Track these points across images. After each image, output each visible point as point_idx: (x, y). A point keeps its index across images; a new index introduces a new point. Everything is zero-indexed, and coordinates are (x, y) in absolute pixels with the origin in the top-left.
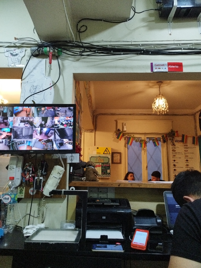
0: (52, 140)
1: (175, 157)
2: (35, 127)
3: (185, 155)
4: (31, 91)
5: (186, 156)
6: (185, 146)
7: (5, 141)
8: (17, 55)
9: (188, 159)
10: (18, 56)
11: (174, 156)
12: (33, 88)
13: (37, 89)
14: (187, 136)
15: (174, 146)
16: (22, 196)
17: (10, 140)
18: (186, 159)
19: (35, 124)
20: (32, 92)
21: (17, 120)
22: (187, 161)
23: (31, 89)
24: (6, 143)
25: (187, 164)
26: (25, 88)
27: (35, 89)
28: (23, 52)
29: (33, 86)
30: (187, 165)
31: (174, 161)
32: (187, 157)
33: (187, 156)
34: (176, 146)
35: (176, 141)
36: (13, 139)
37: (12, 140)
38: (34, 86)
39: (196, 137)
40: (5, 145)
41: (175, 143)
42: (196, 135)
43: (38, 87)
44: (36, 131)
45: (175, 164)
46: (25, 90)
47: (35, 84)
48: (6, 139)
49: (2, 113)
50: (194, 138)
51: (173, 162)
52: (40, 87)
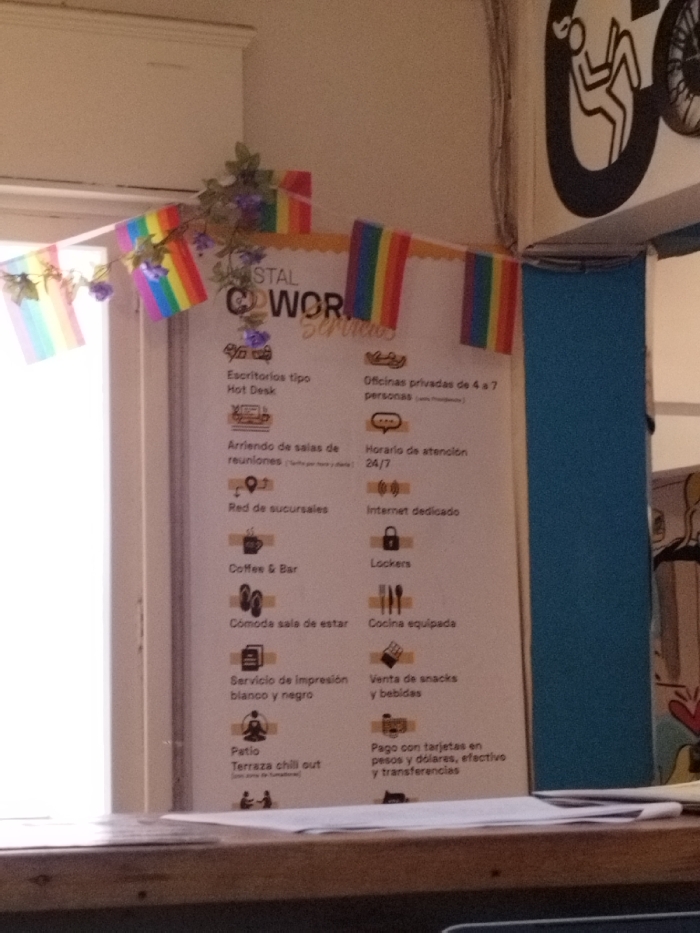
1: (259, 497)
3: (375, 475)
5: (382, 488)
6: (382, 372)
9: (404, 527)
11: (251, 484)
14: (403, 246)
15: (260, 366)
18: (378, 527)
22: (391, 542)
25: (393, 577)
30: (394, 598)
31: (251, 544)
32: (388, 500)
33: (395, 488)
34: (275, 366)
35: (287, 304)
39: (498, 258)
41: (270, 324)
42: (507, 229)
45: (255, 582)
50: (477, 267)
51: (238, 555)
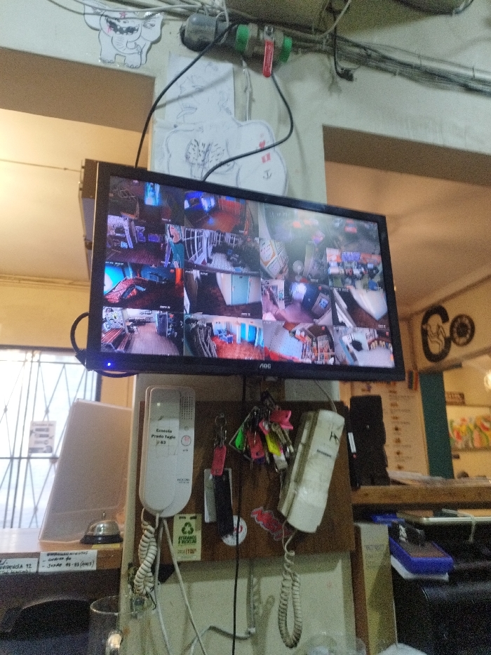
0: (326, 327)
2: (267, 276)
4: (191, 160)
7: (160, 316)
8: (131, 30)
9: (399, 426)
10: (136, 35)
12: (196, 149)
13: (211, 155)
16: (192, 551)
17: (181, 317)
19: (266, 264)
20: (195, 162)
21: (200, 240)
22: (397, 429)
23: (191, 150)
24: (162, 325)
25: (397, 436)
26: (167, 145)
27: (202, 154)
28: (152, 25)
29: (195, 143)
30: (398, 441)
33: (396, 418)
36: (192, 311)
37: (186, 317)
38: (200, 145)
40: (161, 333)
42: (415, 367)
43: (213, 148)
44: (270, 292)
46: (168, 151)
47: (204, 138)
48: (164, 310)
49: (138, 205)
52: (219, 151)
